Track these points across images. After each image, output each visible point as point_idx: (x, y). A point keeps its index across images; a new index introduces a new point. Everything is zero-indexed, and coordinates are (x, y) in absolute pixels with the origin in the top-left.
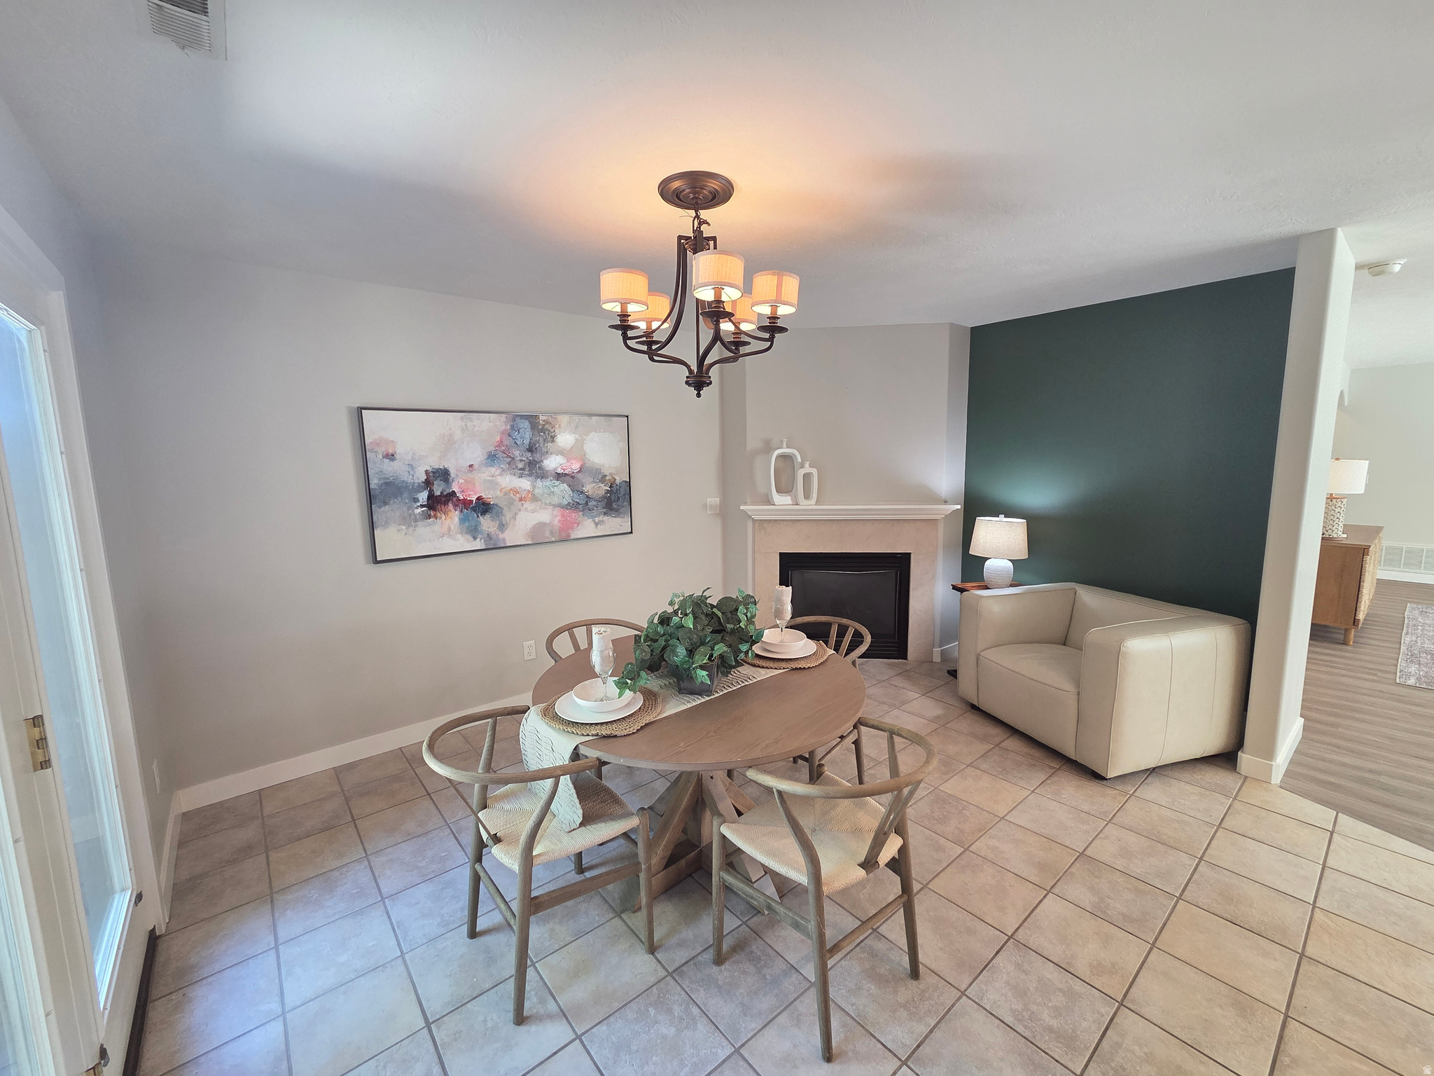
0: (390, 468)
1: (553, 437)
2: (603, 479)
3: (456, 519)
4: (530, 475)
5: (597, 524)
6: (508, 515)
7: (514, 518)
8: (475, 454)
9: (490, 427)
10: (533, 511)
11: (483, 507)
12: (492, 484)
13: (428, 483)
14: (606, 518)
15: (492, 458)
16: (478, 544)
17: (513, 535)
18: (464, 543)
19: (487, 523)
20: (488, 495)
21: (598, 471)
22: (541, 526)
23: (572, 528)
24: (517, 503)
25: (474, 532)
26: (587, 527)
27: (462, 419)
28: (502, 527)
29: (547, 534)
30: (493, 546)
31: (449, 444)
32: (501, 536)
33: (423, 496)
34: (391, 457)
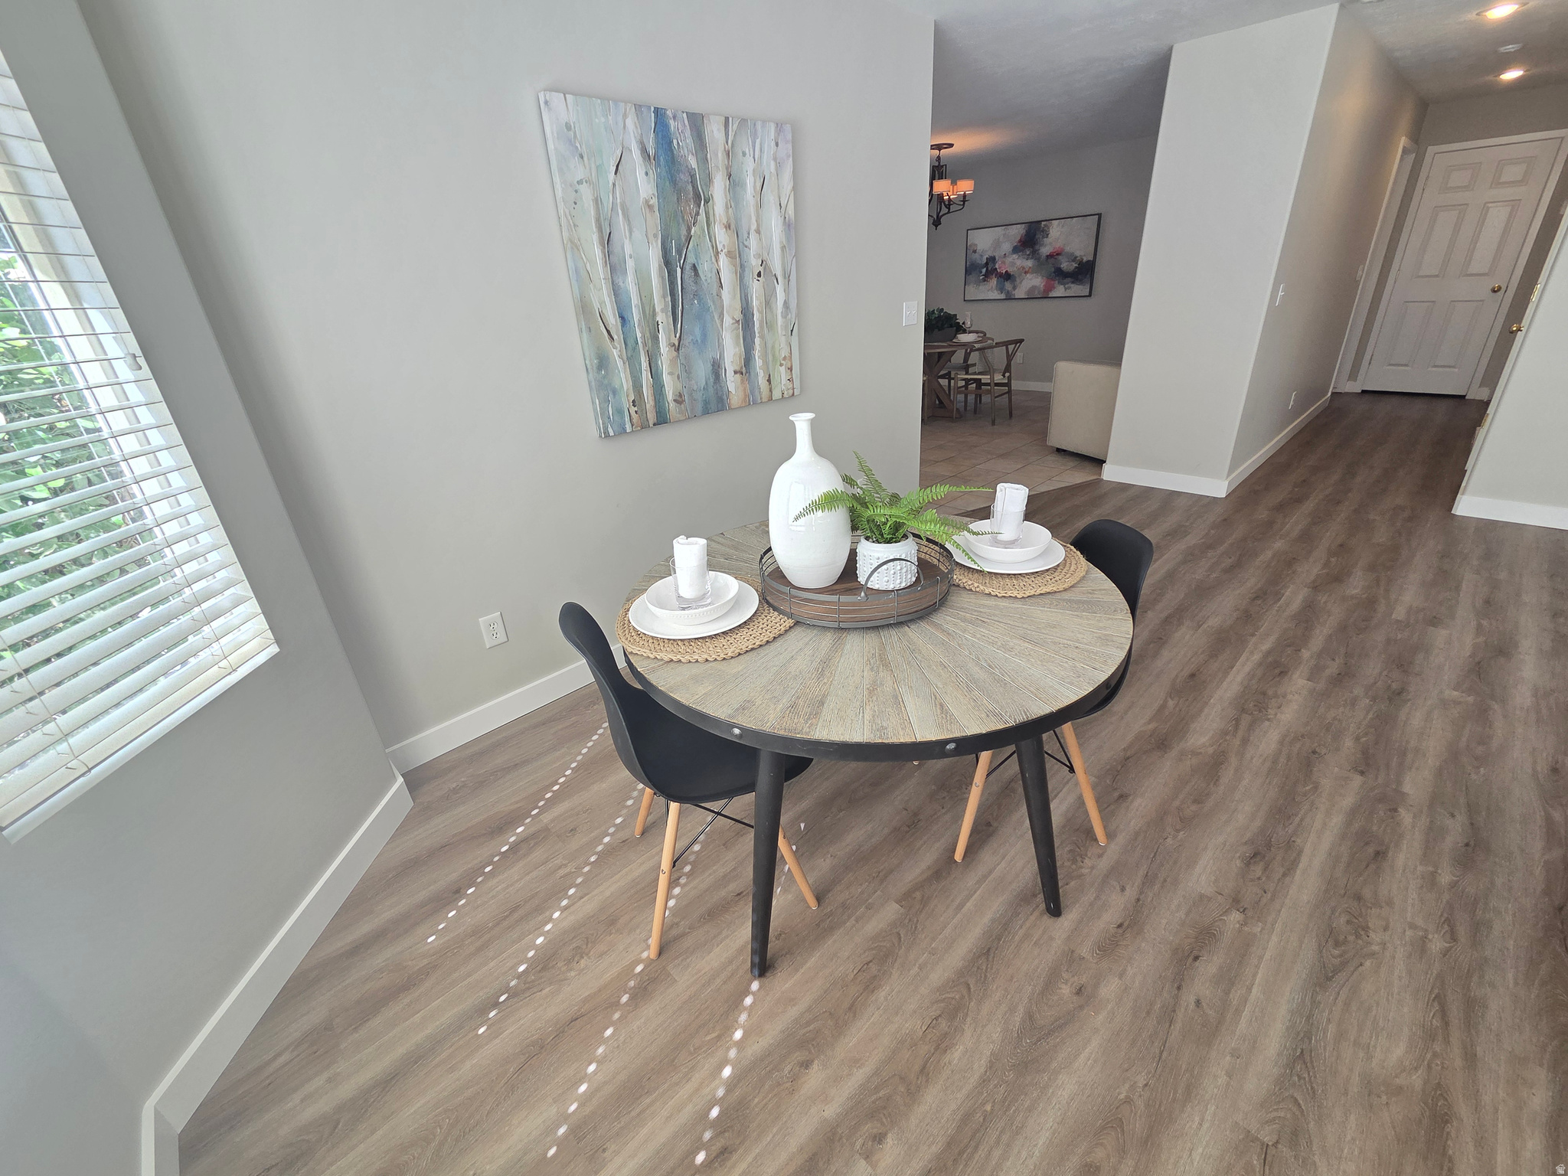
0: (976, 256)
1: (1048, 235)
2: (1074, 259)
3: (995, 282)
4: (1032, 258)
5: (1066, 289)
6: (1018, 280)
7: (1021, 283)
8: (1007, 247)
9: (1017, 232)
10: (1031, 279)
11: (1008, 277)
12: (1014, 264)
13: (987, 264)
14: (1072, 285)
15: (1015, 250)
16: (1003, 296)
17: (1020, 293)
18: (996, 295)
19: (1008, 285)
20: (1010, 270)
21: (1072, 254)
22: (1034, 288)
23: (1051, 291)
24: (1023, 274)
25: (1001, 289)
26: (1059, 291)
27: (1004, 230)
28: (1014, 288)
29: (1036, 292)
30: (1010, 298)
31: (997, 244)
32: (1013, 293)
33: (984, 270)
34: (975, 252)
